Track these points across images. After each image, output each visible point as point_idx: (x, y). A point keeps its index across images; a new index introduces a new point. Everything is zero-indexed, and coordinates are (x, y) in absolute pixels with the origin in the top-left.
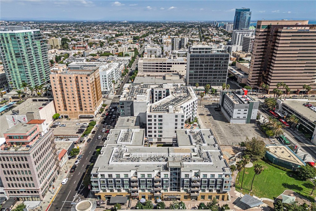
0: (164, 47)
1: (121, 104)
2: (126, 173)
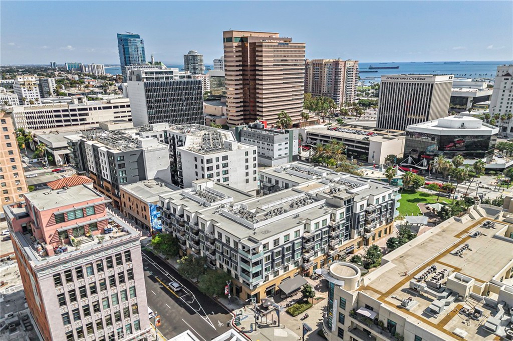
0: (23, 92)
1: (119, 159)
2: (296, 229)
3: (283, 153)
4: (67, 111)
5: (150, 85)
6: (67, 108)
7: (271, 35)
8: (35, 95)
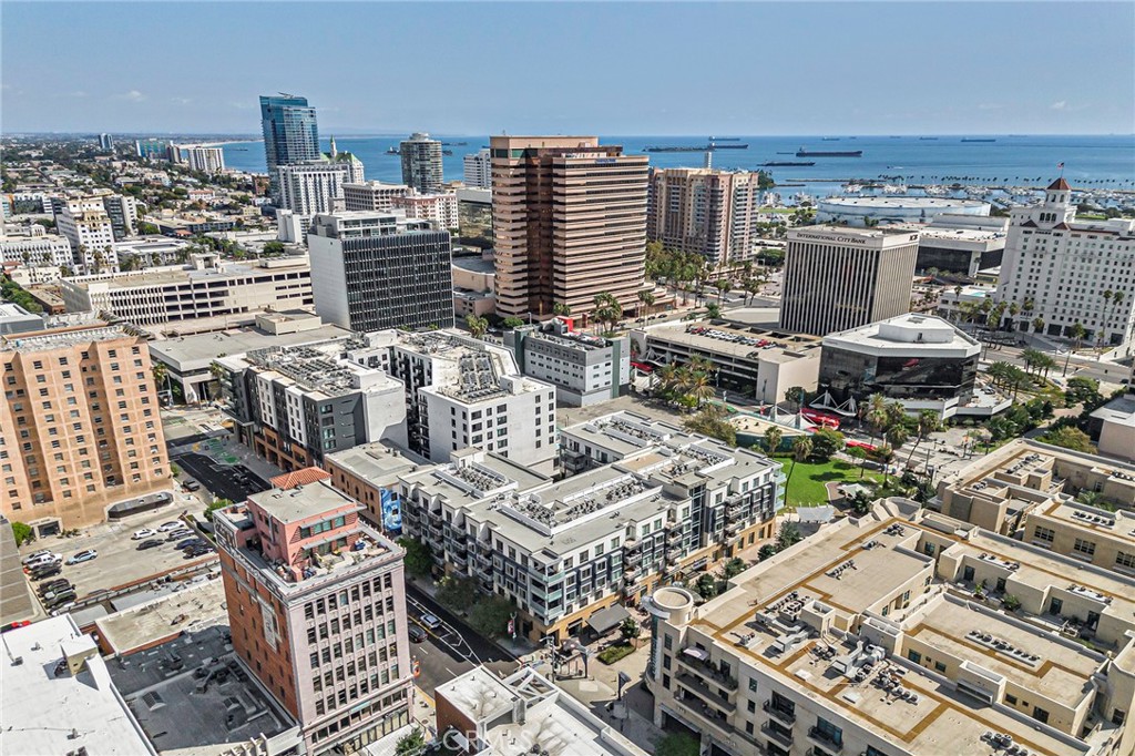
1: (323, 410)
2: (614, 536)
3: (601, 381)
4: (188, 287)
5: (355, 245)
6: (188, 283)
7: (582, 141)
8: (105, 239)
